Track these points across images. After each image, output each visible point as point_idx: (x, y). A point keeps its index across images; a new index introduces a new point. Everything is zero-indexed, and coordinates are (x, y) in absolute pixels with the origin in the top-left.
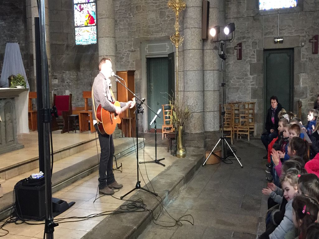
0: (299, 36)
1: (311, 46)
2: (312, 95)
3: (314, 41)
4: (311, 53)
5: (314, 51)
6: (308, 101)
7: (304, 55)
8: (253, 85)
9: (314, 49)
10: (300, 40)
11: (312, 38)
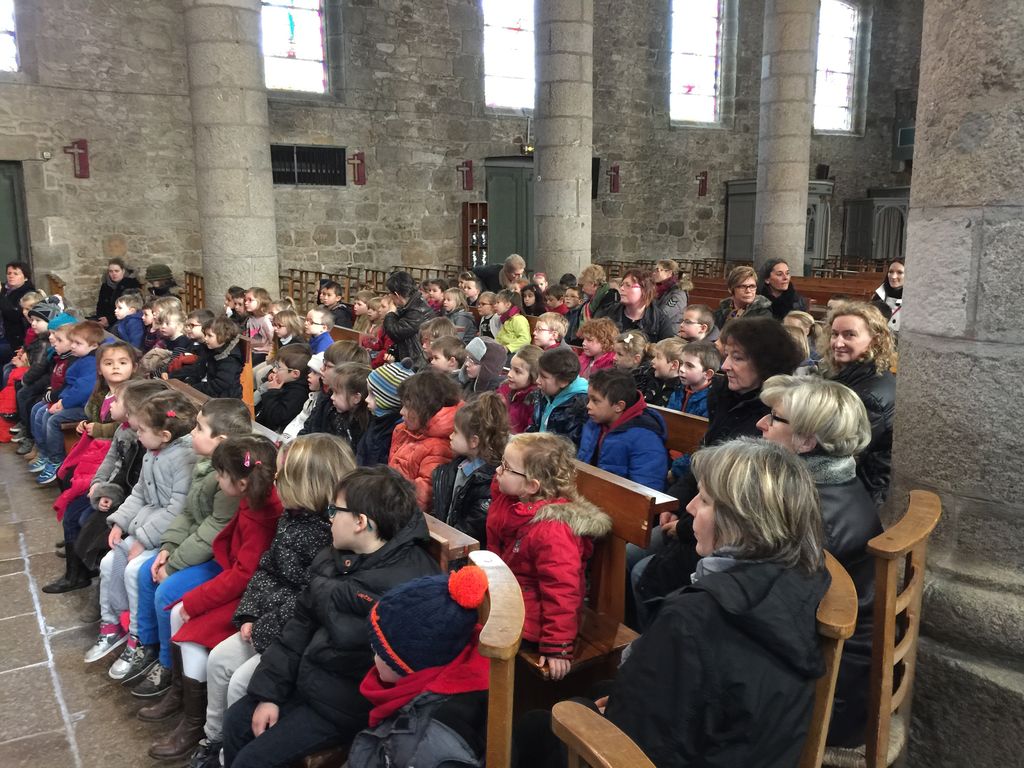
0: (33, 136)
1: (69, 160)
2: (83, 262)
3: (77, 151)
4: (71, 174)
5: (78, 173)
6: (75, 274)
7: (50, 178)
9: (78, 168)
10: (37, 145)
11: (70, 145)
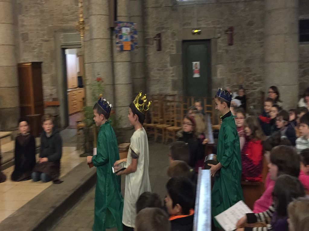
0: (216, 27)
1: (227, 37)
3: (230, 32)
4: (227, 44)
7: (220, 46)
8: (173, 76)
9: (229, 41)
10: (217, 31)
11: (227, 30)
